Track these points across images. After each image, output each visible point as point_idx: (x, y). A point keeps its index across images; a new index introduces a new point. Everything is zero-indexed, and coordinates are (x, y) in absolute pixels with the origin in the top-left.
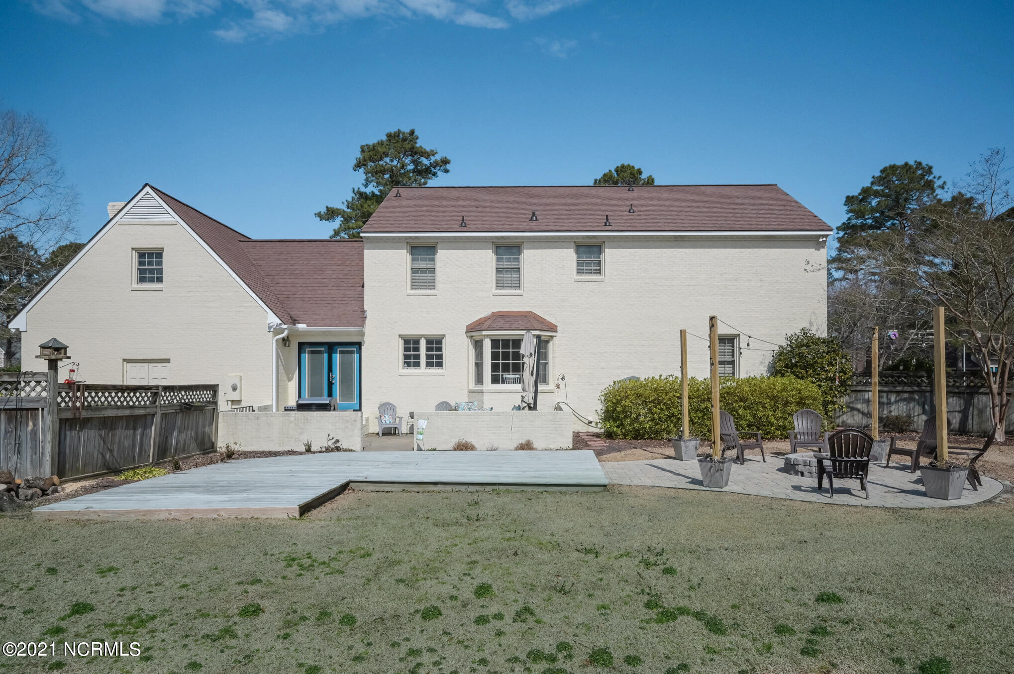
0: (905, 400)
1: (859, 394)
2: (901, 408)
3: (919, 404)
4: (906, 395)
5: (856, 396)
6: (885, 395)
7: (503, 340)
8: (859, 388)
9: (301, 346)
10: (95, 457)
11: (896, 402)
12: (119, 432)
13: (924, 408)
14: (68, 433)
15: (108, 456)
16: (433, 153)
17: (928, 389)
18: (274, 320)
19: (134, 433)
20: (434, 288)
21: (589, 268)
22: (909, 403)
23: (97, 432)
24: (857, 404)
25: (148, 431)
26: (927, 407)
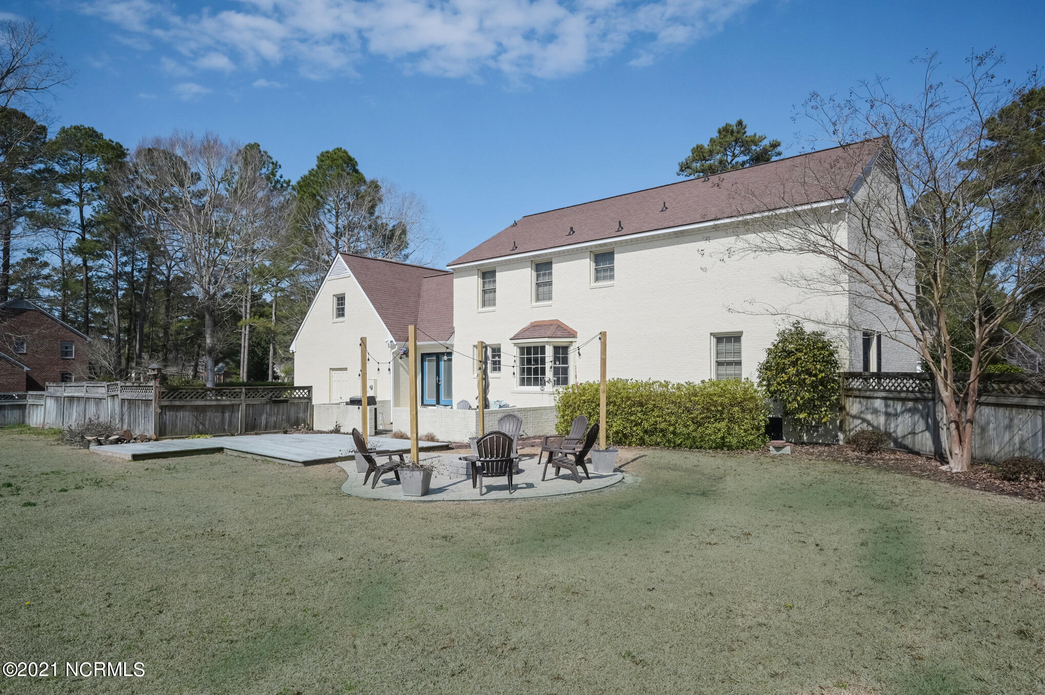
0: (909, 410)
1: (870, 401)
2: (906, 422)
3: (922, 416)
4: (910, 404)
5: (867, 404)
6: (891, 403)
7: (534, 347)
8: (868, 394)
9: (424, 356)
10: (190, 426)
11: (902, 412)
12: (209, 414)
13: (927, 422)
14: (167, 413)
15: (201, 427)
16: (762, 139)
17: (930, 396)
18: (391, 338)
19: (223, 415)
20: (494, 305)
21: (605, 274)
22: (913, 414)
23: (191, 413)
24: (867, 413)
25: (236, 414)
26: (930, 420)
